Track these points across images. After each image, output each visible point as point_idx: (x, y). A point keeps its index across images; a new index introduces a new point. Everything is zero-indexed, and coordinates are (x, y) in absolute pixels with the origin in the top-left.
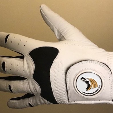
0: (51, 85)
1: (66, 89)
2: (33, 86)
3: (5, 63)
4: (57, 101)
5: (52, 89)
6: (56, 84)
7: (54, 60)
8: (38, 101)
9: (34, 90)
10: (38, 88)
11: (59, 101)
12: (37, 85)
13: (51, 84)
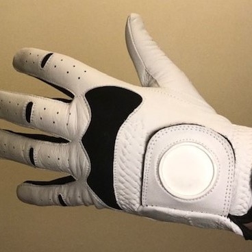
0: (114, 163)
1: (140, 176)
2: (76, 159)
3: (34, 104)
4: (117, 200)
5: (114, 171)
6: (123, 162)
7: (130, 115)
8: (78, 194)
9: (77, 167)
10: (86, 164)
11: (122, 202)
12: (85, 157)
13: (115, 160)
